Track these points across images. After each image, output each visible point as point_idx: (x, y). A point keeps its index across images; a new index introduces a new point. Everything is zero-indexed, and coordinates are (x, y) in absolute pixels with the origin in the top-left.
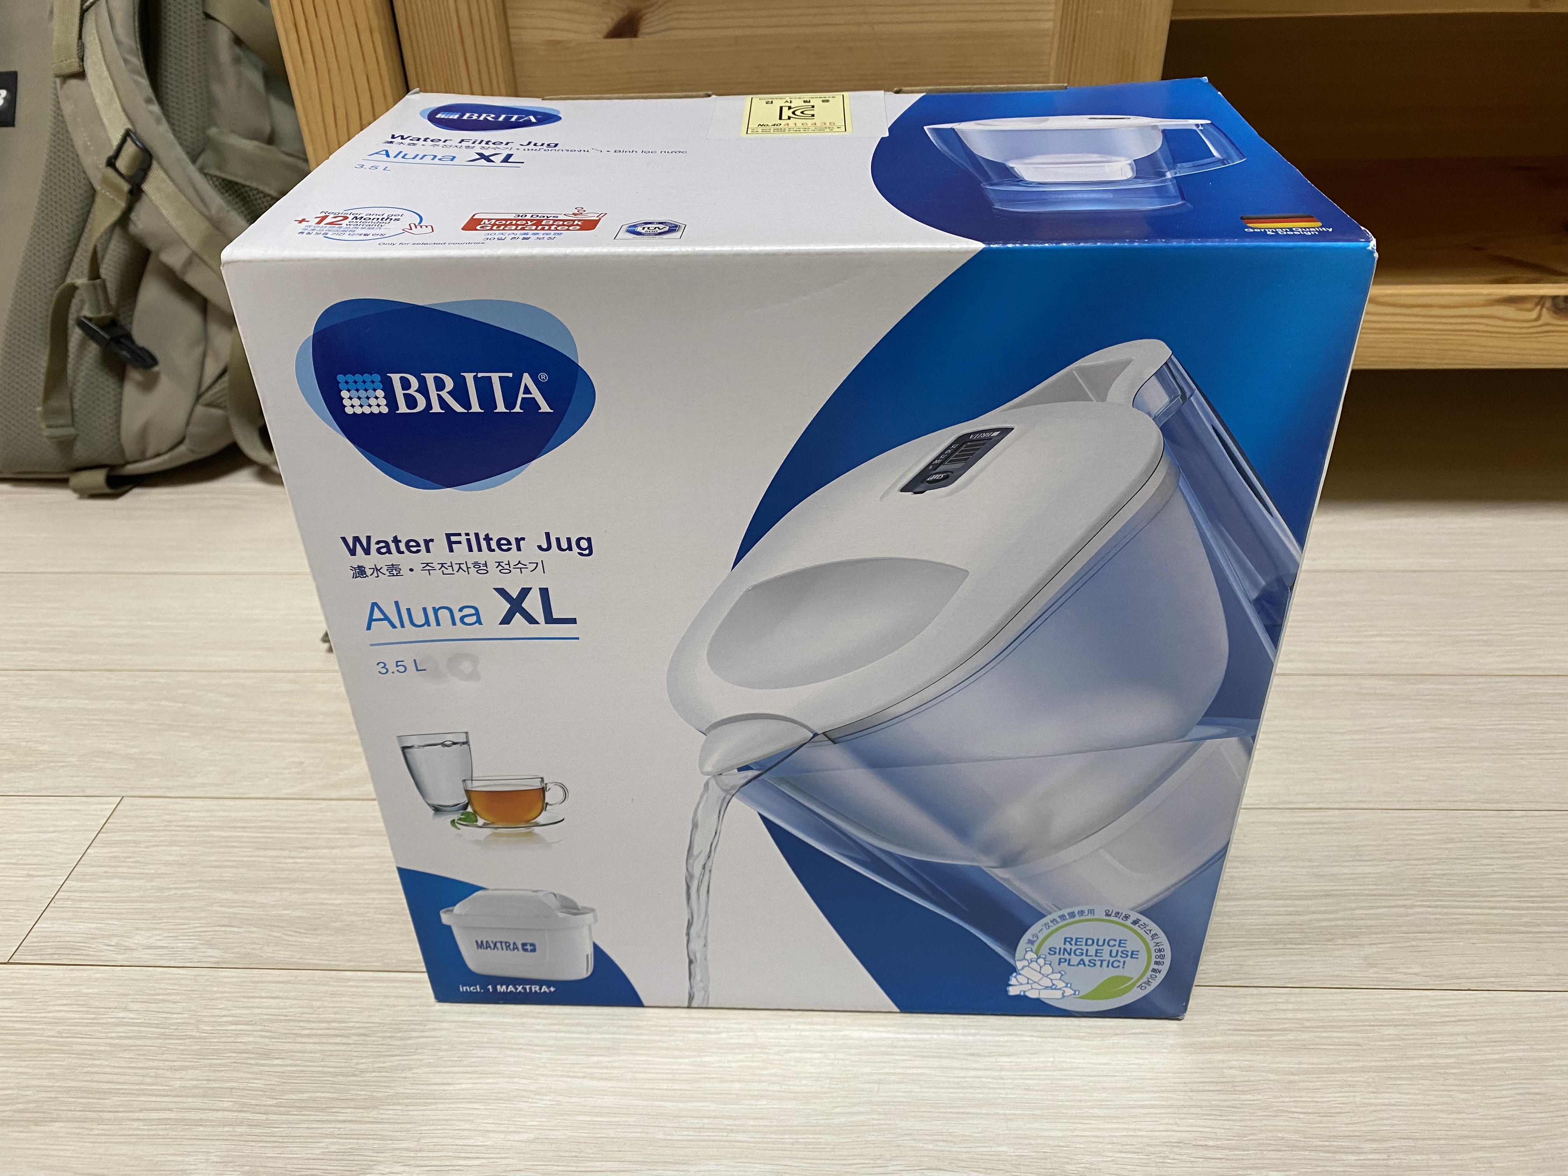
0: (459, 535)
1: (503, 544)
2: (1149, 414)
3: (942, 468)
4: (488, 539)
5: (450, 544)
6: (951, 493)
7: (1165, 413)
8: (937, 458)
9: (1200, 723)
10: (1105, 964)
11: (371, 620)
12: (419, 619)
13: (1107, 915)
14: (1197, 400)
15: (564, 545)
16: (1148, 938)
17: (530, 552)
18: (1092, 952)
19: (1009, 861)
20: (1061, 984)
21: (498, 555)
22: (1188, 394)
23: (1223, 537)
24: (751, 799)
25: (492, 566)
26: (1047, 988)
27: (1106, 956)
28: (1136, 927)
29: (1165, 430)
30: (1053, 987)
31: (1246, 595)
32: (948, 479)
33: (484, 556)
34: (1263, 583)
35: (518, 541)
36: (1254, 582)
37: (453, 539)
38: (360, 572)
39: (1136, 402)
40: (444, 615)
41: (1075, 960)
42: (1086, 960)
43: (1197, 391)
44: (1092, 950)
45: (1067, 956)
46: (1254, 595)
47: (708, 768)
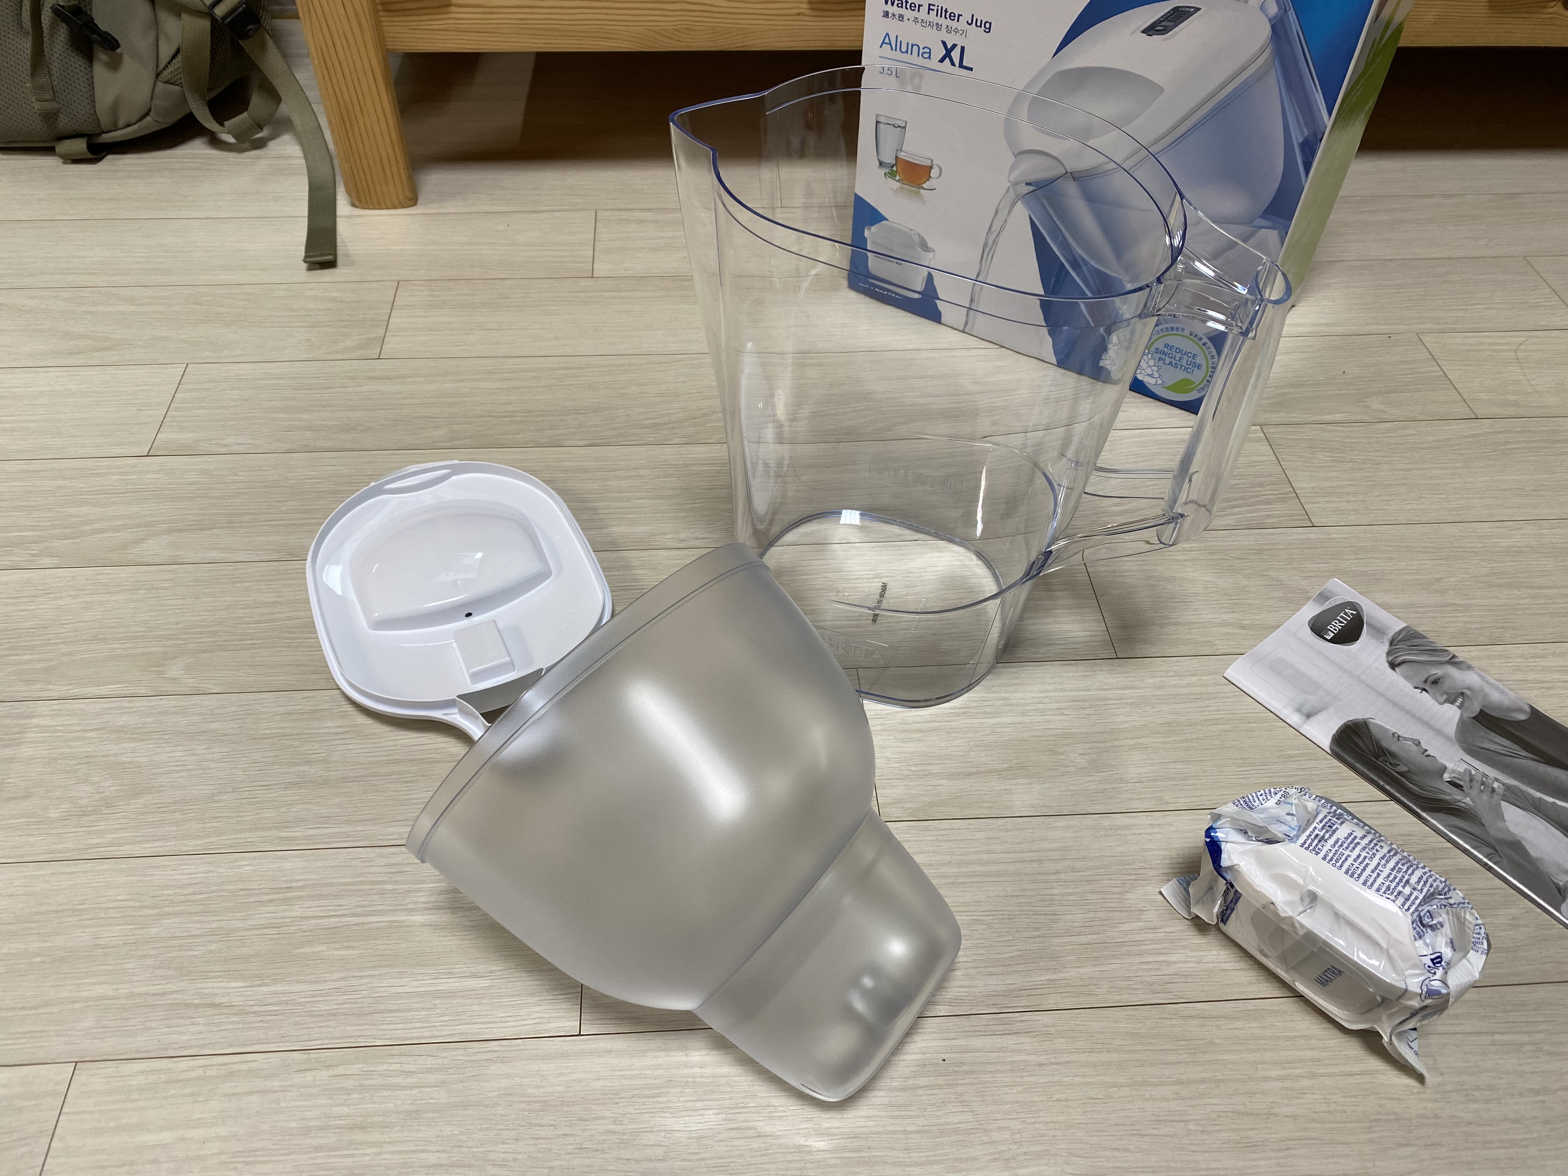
0: (934, 5)
1: (952, 17)
2: (1267, 16)
3: (1163, 24)
4: (946, 11)
5: (929, 9)
6: (1165, 40)
7: (1275, 17)
8: (1162, 17)
9: (1261, 217)
10: (1183, 368)
11: (883, 42)
12: (904, 49)
13: (1191, 335)
14: (1292, 14)
15: (979, 24)
16: (1209, 357)
17: (962, 25)
18: (1177, 358)
20: (1156, 375)
21: (948, 22)
22: (1288, 9)
23: (1291, 99)
24: (1028, 206)
25: (944, 27)
26: (1148, 375)
27: (1184, 363)
28: (1204, 347)
29: (1273, 27)
30: (1151, 376)
31: (1297, 139)
32: (1165, 31)
33: (942, 21)
34: (1306, 133)
35: (959, 16)
36: (1302, 132)
37: (932, 7)
38: (886, 14)
39: (1262, 8)
40: (915, 48)
41: (1168, 361)
42: (1174, 362)
43: (1292, 9)
44: (1178, 356)
45: (1163, 357)
46: (1301, 140)
47: (1011, 179)
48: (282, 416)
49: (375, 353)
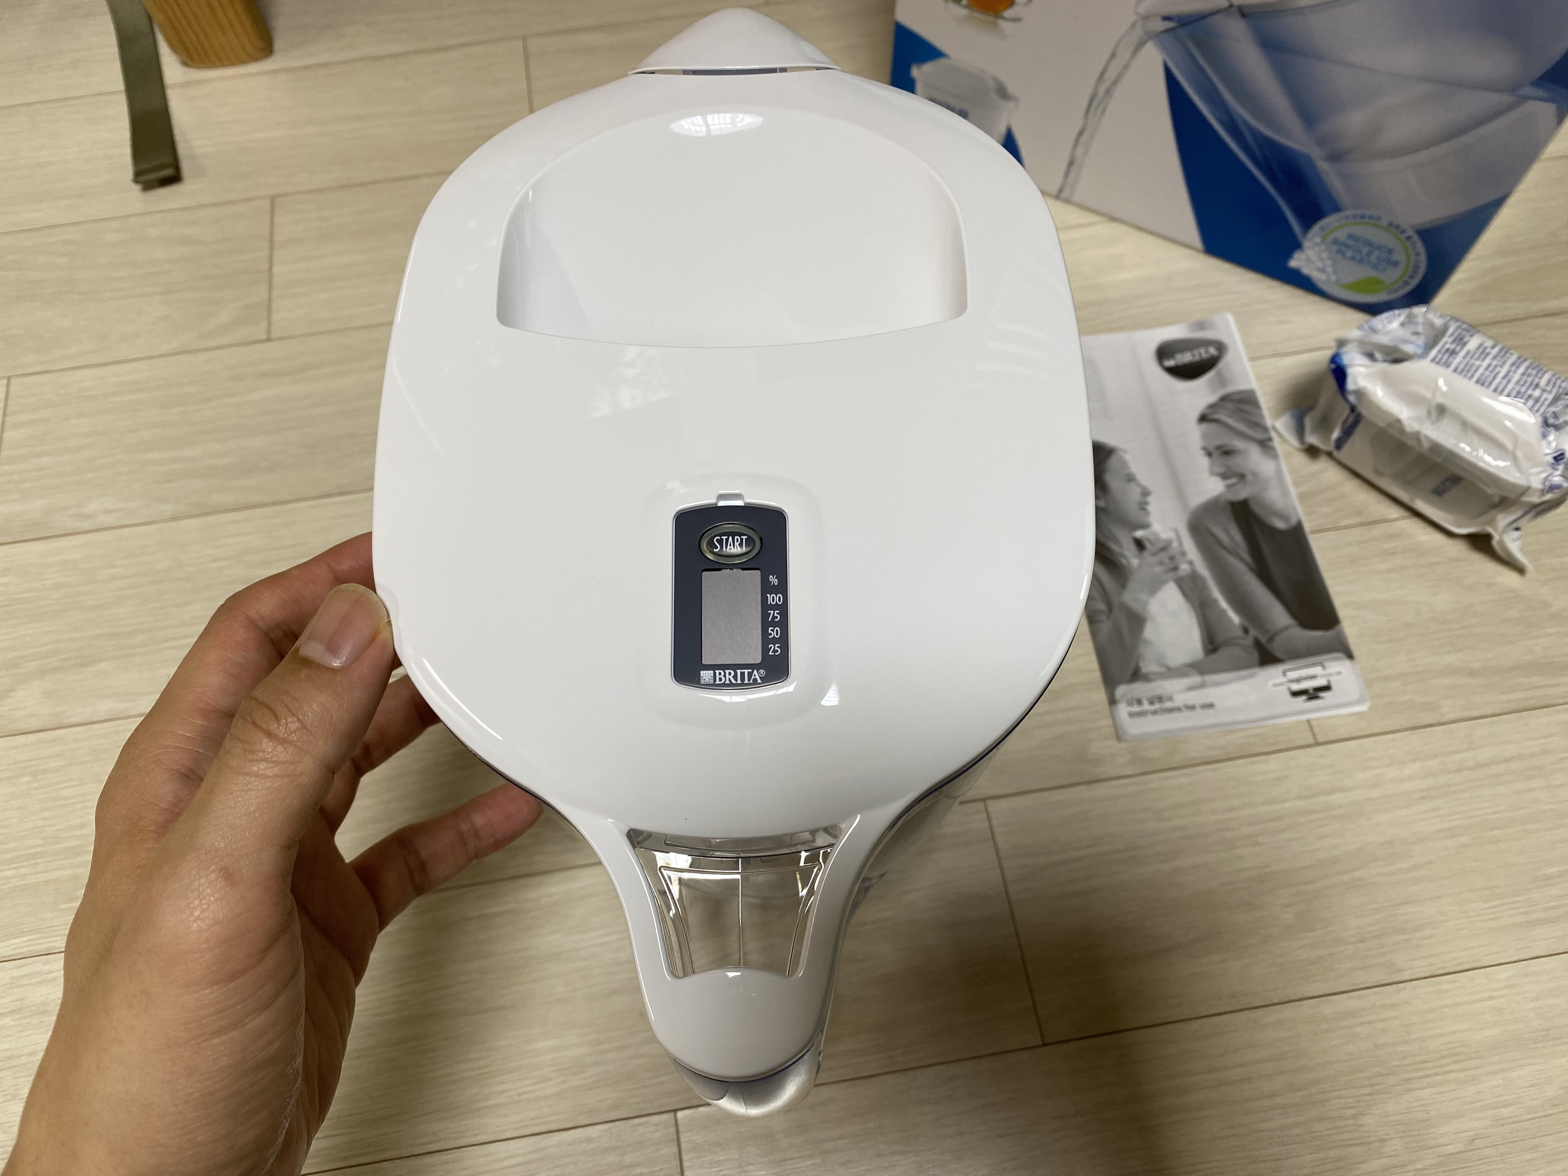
9: (1534, 83)
19: (1335, 157)
24: (1164, 49)
47: (1140, 10)
48: (153, 455)
49: (260, 331)
